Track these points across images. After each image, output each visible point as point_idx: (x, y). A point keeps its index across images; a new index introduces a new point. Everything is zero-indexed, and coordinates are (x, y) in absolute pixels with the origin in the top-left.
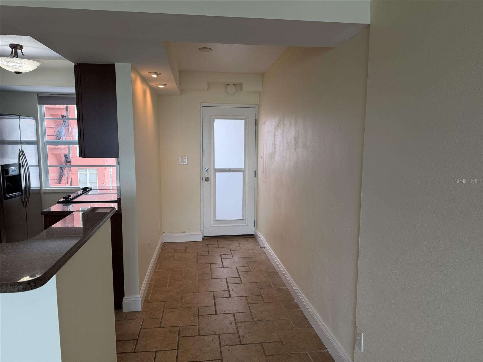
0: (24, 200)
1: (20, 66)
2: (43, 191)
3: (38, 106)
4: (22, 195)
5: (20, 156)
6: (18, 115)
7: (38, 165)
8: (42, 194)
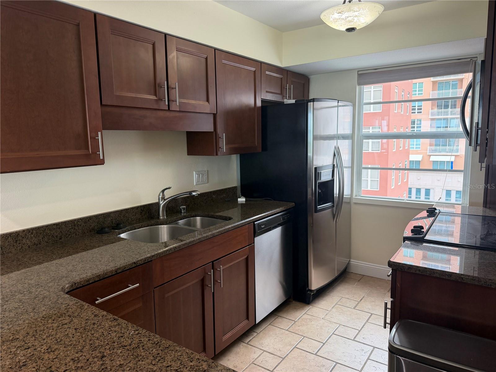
0: (334, 213)
1: (356, 16)
2: (354, 201)
3: (357, 87)
4: (333, 206)
5: (335, 155)
6: (336, 100)
7: (350, 166)
8: (352, 203)
